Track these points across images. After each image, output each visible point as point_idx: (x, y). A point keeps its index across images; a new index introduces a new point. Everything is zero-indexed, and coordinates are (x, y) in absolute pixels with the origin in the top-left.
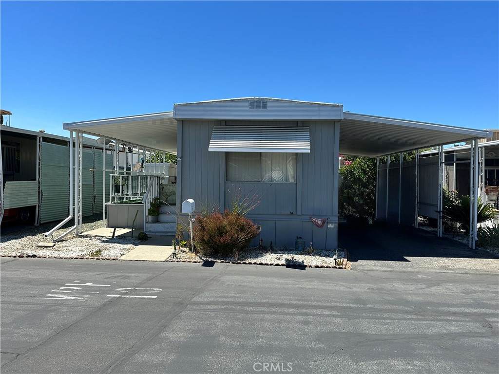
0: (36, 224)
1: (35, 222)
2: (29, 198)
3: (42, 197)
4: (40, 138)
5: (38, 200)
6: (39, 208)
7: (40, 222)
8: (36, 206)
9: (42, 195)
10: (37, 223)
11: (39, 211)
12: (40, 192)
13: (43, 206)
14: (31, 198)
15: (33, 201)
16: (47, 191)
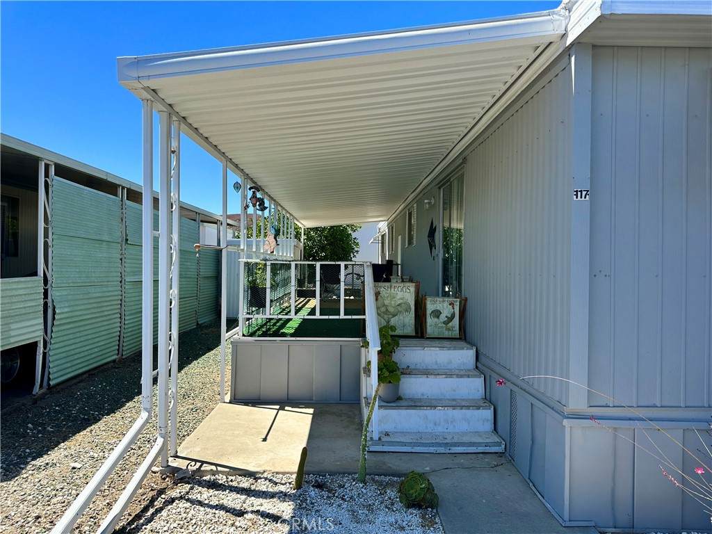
0: (36, 389)
1: (34, 384)
2: (13, 326)
3: (54, 319)
4: (47, 166)
5: (42, 327)
6: (45, 347)
7: (49, 385)
8: (36, 342)
9: (54, 313)
10: (41, 386)
11: (44, 354)
12: (50, 304)
13: (58, 340)
14: (19, 325)
15: (28, 331)
16: (67, 301)
